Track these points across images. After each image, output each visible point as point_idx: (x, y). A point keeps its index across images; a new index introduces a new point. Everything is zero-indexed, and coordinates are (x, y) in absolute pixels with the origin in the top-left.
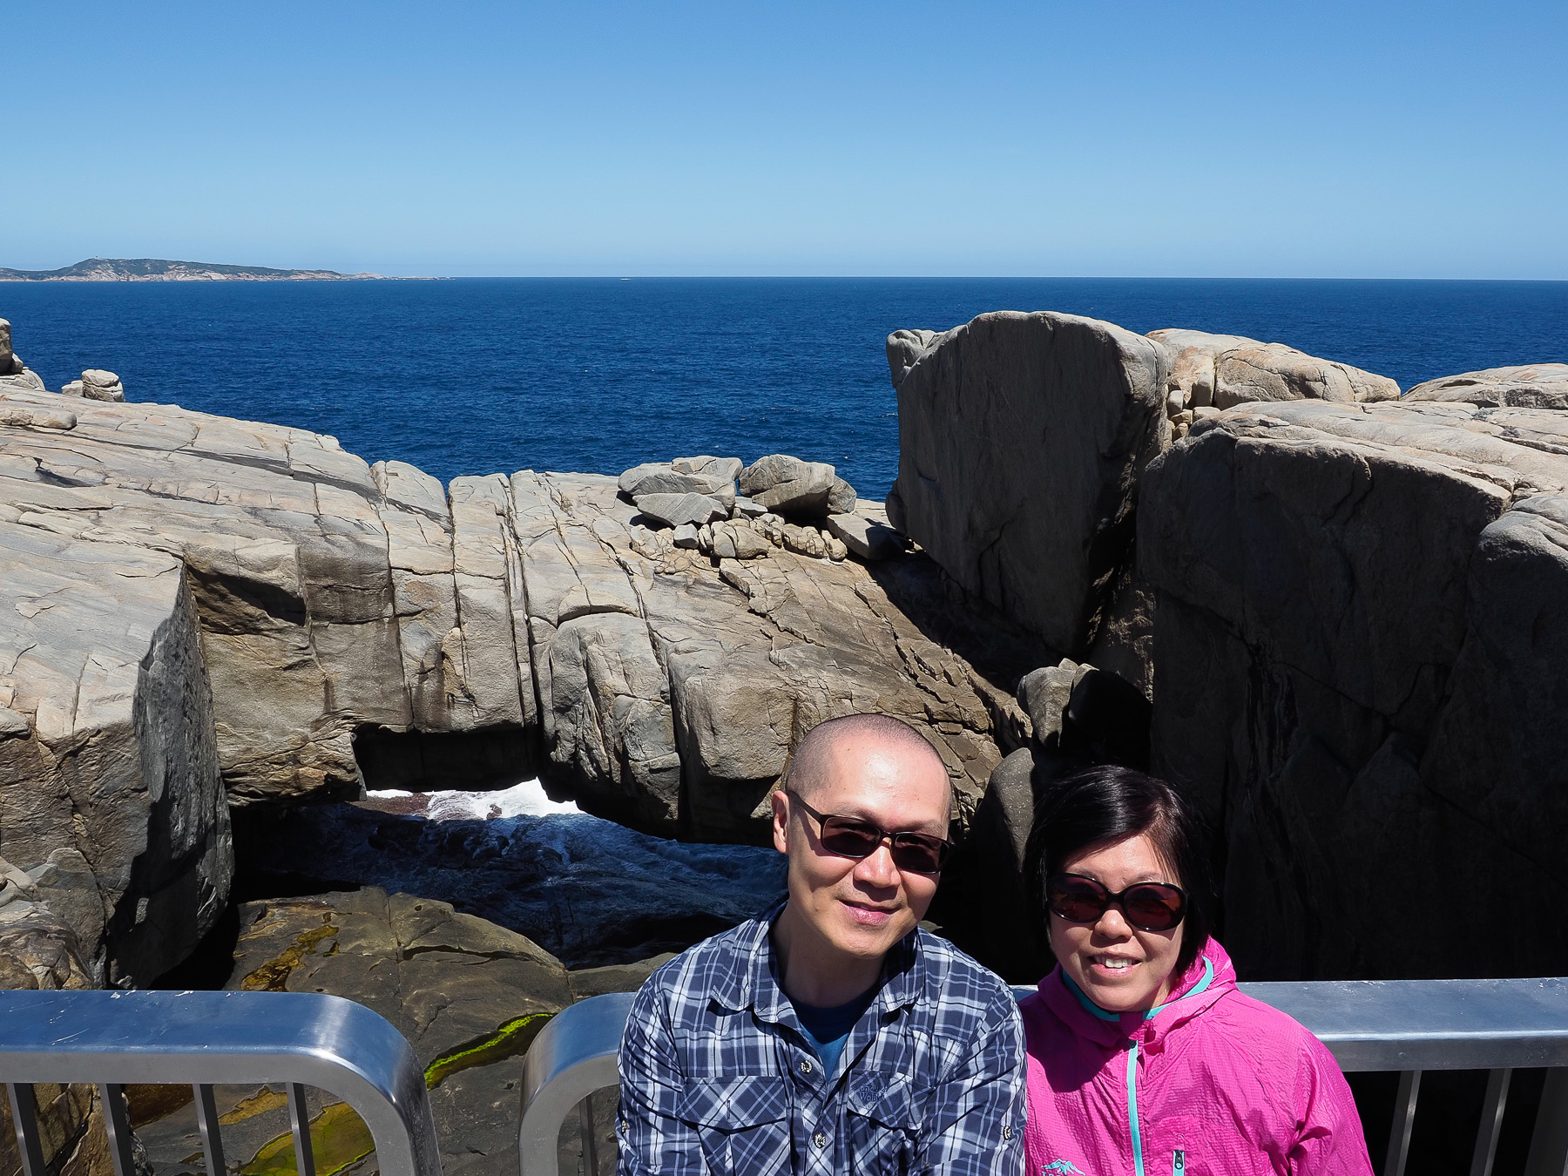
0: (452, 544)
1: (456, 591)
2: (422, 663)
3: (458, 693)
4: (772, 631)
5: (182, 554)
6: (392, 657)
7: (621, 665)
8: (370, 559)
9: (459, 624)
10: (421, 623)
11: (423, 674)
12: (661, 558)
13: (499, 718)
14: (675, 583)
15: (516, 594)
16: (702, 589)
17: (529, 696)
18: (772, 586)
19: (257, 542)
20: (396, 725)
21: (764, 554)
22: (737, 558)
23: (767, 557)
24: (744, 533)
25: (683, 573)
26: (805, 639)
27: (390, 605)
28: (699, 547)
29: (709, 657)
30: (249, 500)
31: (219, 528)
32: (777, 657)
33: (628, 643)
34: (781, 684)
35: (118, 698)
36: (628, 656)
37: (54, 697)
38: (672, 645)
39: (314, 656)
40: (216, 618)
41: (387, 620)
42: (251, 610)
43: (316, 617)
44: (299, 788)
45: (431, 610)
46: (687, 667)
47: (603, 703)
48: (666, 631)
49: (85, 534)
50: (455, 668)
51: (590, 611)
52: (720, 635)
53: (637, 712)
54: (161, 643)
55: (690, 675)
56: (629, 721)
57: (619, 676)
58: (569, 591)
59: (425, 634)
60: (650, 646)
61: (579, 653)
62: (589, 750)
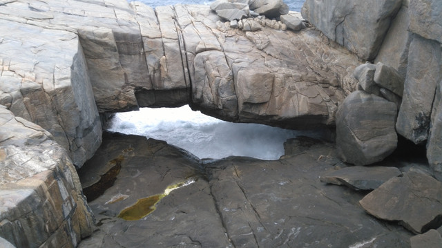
1: (163, 44)
3: (166, 77)
4: (264, 55)
5: (77, 33)
7: (217, 67)
8: (135, 33)
9: (165, 55)
10: (153, 54)
11: (155, 71)
13: (179, 85)
15: (182, 44)
17: (187, 78)
19: (99, 28)
20: (147, 87)
22: (251, 31)
26: (275, 58)
27: (143, 49)
29: (245, 64)
32: (267, 63)
33: (219, 60)
34: (269, 72)
35: (66, 79)
36: (219, 64)
37: (47, 78)
38: (232, 60)
39: (120, 66)
40: (89, 54)
41: (142, 54)
42: (100, 51)
43: (120, 52)
44: (119, 107)
45: (155, 50)
46: (238, 67)
47: (211, 79)
48: (231, 56)
49: (47, 27)
50: (164, 69)
51: (206, 50)
52: (248, 57)
53: (223, 82)
54: (76, 61)
55: (239, 70)
56: (220, 85)
57: (216, 71)
58: (198, 43)
59: (154, 58)
60: (225, 61)
61: (203, 64)
62: (207, 94)
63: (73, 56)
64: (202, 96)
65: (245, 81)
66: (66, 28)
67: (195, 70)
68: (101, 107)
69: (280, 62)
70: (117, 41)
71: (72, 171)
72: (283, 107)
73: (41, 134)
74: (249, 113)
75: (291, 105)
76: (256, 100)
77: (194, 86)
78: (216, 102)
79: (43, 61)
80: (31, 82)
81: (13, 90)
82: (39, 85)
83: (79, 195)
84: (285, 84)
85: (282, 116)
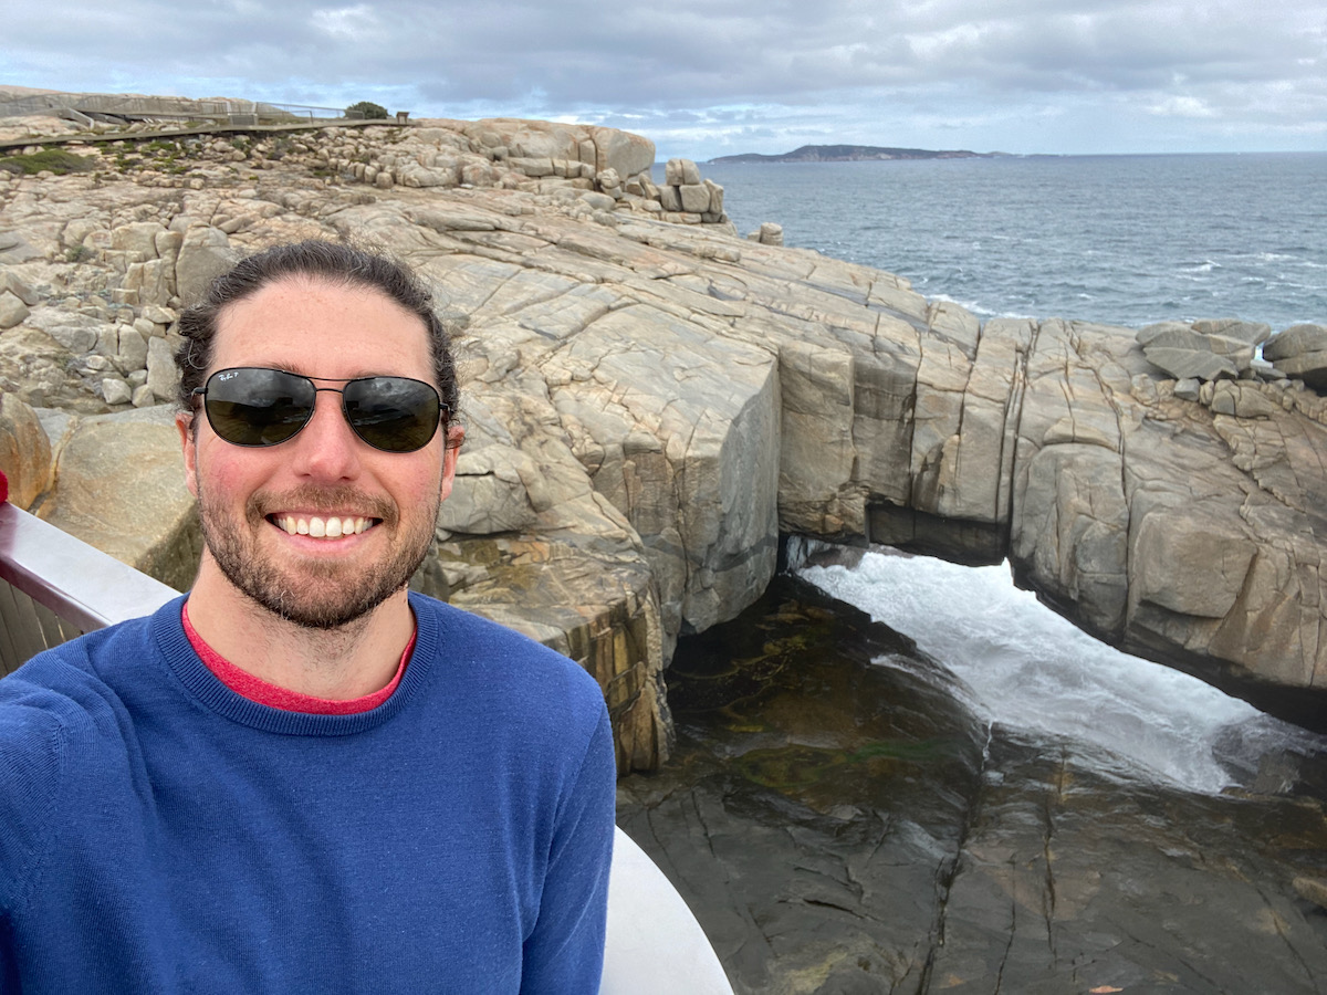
0: (971, 371)
1: (963, 406)
2: (926, 459)
3: (948, 486)
4: (1250, 488)
5: (777, 353)
6: (903, 449)
7: (1088, 490)
8: (902, 372)
9: (959, 433)
11: (925, 467)
12: (1156, 406)
13: (975, 512)
14: (1162, 429)
15: (1012, 417)
16: (1188, 438)
17: (1003, 500)
18: (1266, 447)
19: (827, 350)
20: (897, 498)
21: (1267, 417)
22: (1234, 416)
23: (1268, 419)
24: (1250, 394)
25: (1174, 422)
26: (1284, 502)
27: (911, 411)
28: (1197, 400)
29: (1173, 499)
30: (831, 320)
31: (805, 338)
32: (1247, 511)
33: (1100, 473)
34: (1243, 538)
35: (714, 441)
36: (1098, 484)
37: (680, 433)
38: (1139, 481)
39: (850, 438)
40: (792, 400)
41: (906, 421)
42: (814, 398)
43: (857, 409)
44: (824, 528)
45: (940, 419)
46: (1150, 503)
47: (1065, 517)
48: (1138, 468)
49: (724, 332)
50: (949, 466)
51: (1073, 440)
52: (1193, 481)
53: (1093, 531)
54: (749, 410)
55: (1149, 511)
56: (1084, 537)
57: (1084, 498)
58: (1057, 421)
59: (933, 436)
60: (1119, 479)
61: (1052, 473)
62: (1046, 553)
63: (747, 399)
64: (1032, 555)
65: (1159, 542)
66: (759, 339)
67: (1030, 486)
68: (786, 519)
69: (1296, 518)
70: (858, 384)
71: (650, 624)
72: (1266, 646)
73: (624, 536)
74: (1155, 633)
75: (1293, 647)
76: (1180, 604)
77: (1016, 525)
78: (1064, 579)
79: (686, 399)
80: (647, 433)
81: (611, 441)
82: (659, 442)
83: (650, 678)
84: (1287, 582)
85: (1255, 671)
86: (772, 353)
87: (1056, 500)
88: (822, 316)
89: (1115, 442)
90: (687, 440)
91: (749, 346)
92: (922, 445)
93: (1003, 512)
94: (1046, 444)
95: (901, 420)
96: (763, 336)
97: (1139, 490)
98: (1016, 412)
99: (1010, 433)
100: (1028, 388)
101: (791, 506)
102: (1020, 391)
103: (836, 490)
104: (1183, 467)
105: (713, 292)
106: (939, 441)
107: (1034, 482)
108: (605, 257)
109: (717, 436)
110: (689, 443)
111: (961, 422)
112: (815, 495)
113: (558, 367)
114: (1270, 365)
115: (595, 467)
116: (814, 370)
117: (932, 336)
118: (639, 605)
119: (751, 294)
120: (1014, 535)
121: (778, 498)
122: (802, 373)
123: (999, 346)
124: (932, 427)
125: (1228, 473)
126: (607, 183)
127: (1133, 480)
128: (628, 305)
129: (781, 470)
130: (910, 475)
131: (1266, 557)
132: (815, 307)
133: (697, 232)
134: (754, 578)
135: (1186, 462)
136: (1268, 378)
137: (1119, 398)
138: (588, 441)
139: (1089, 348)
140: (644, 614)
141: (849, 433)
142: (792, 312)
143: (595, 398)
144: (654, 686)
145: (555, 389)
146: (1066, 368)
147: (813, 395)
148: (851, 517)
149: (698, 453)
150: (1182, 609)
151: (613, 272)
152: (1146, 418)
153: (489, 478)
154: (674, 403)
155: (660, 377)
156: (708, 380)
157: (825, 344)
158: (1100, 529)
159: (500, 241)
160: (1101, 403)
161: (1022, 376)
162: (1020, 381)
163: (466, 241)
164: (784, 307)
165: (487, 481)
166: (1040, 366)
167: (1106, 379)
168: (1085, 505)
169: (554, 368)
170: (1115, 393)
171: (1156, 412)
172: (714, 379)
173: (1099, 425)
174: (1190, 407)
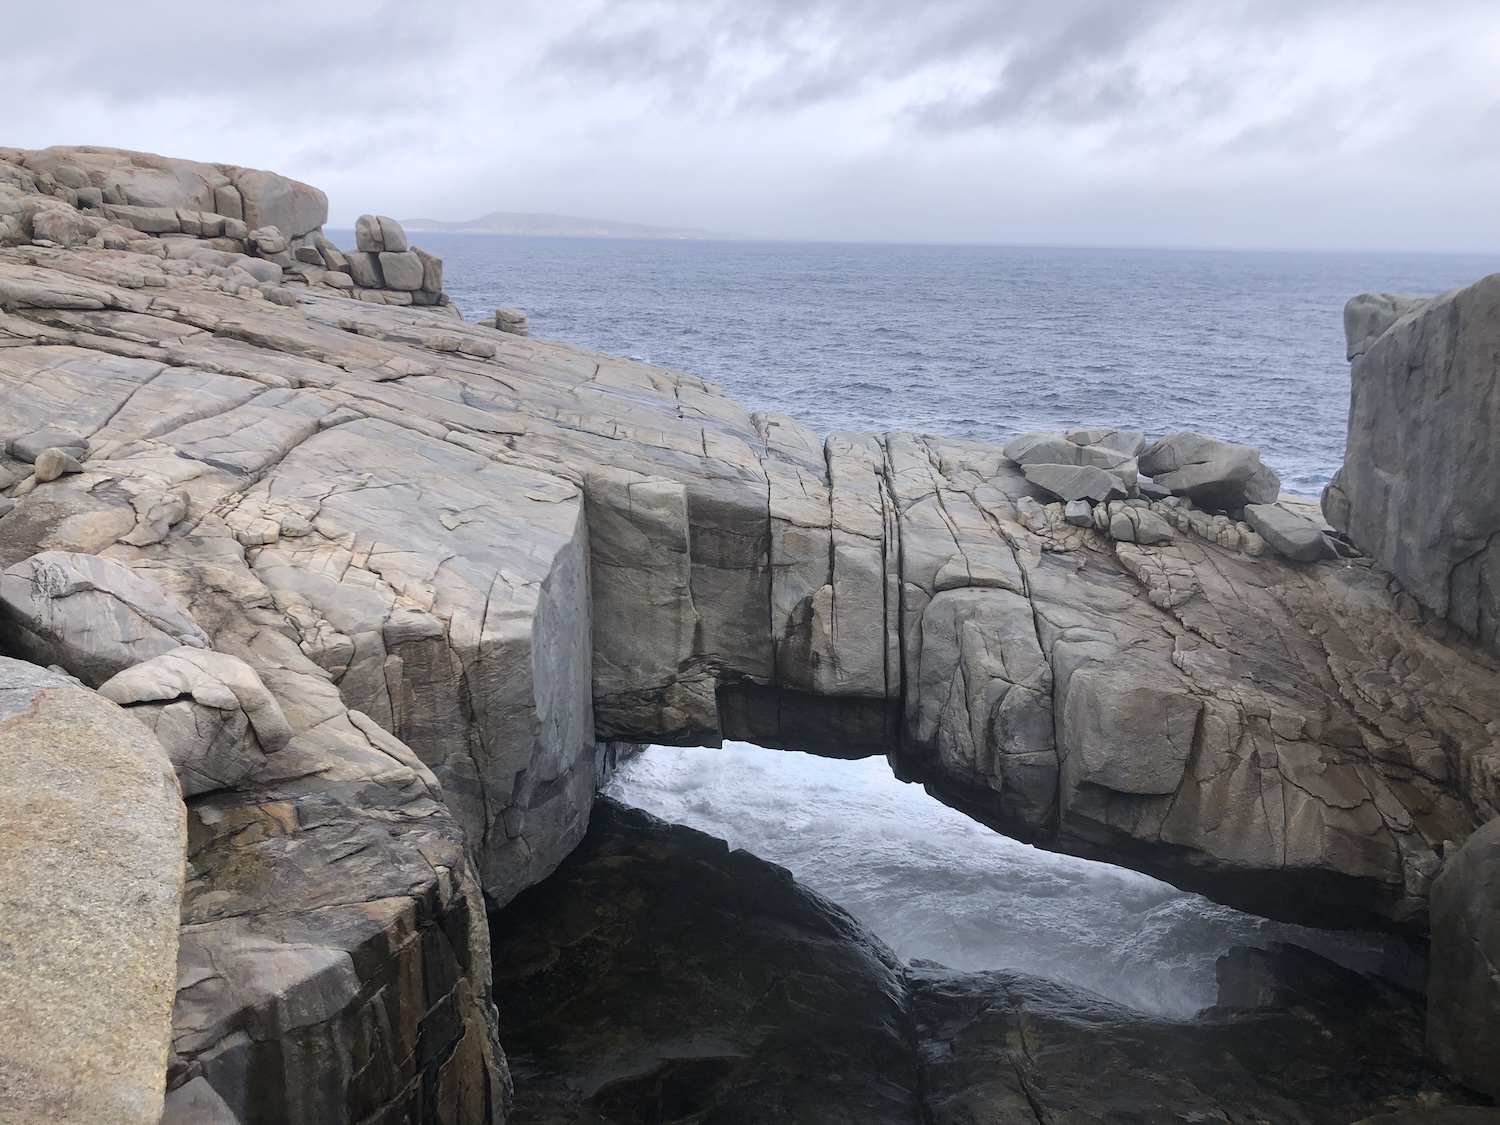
0: (831, 500)
1: (832, 546)
2: (791, 617)
3: (824, 653)
4: (1174, 628)
5: (582, 484)
6: (760, 606)
7: (998, 646)
8: (750, 504)
9: (830, 582)
11: (790, 627)
12: (1050, 535)
13: (861, 685)
14: (1065, 564)
15: (892, 557)
16: (1095, 574)
17: (894, 668)
18: (1178, 578)
19: (649, 478)
20: (757, 675)
21: (1168, 541)
22: (1136, 542)
23: (1171, 545)
24: (1146, 516)
25: (1074, 554)
26: (1213, 643)
27: (765, 556)
28: (1093, 526)
29: (1100, 649)
30: (643, 437)
31: (616, 463)
32: (1181, 658)
33: (1009, 623)
34: (1185, 691)
35: (521, 615)
36: (1008, 637)
37: (467, 607)
38: (1059, 631)
39: (689, 597)
40: (605, 549)
41: (761, 569)
42: (637, 545)
43: (695, 558)
44: (661, 727)
45: (805, 564)
46: (1076, 656)
47: (975, 684)
48: (1053, 614)
49: (500, 456)
50: (823, 626)
51: (970, 583)
52: (1115, 626)
53: (1013, 699)
54: (560, 567)
55: (1078, 666)
56: (1003, 708)
57: (996, 657)
58: (948, 560)
59: (797, 588)
60: (1033, 629)
61: (953, 627)
62: (954, 732)
63: (557, 551)
64: (936, 735)
65: (1094, 706)
66: (553, 466)
67: (925, 645)
68: (605, 718)
69: (1231, 661)
70: (695, 524)
71: (474, 913)
72: (1227, 823)
73: (411, 777)
74: (1096, 821)
75: (1258, 821)
76: (1125, 781)
77: (912, 697)
78: (981, 766)
79: (466, 556)
80: (419, 611)
81: (362, 627)
82: (440, 624)
83: (477, 1001)
84: (1240, 742)
85: (1218, 856)
86: (575, 484)
87: (962, 662)
88: (630, 433)
89: (1018, 583)
90: (480, 618)
91: (542, 475)
92: (785, 602)
93: (894, 684)
94: (937, 589)
95: (754, 569)
96: (557, 460)
97: (1059, 642)
98: (896, 551)
99: (893, 579)
100: (904, 520)
101: (611, 699)
102: (895, 523)
103: (674, 670)
104: (1099, 609)
105: (466, 400)
106: (805, 594)
107: (930, 640)
108: (296, 349)
109: (524, 608)
110: (484, 622)
111: (832, 567)
112: (646, 680)
113: (254, 514)
114: (1150, 480)
115: (340, 668)
116: (636, 507)
117: (772, 456)
118: (456, 886)
119: (526, 402)
120: (909, 712)
121: (593, 689)
122: (619, 511)
123: (856, 467)
124: (795, 576)
125: (1148, 613)
126: (268, 246)
127: (1049, 631)
128: (349, 419)
129: (594, 649)
130: (774, 642)
131: (1213, 713)
132: (617, 419)
133: (419, 317)
134: (576, 812)
135: (1102, 602)
136: (1156, 497)
137: (1009, 527)
138: (326, 630)
139: (955, 467)
140: (464, 899)
141: (688, 589)
142: (588, 426)
143: (323, 563)
144: (483, 1012)
145: (256, 551)
146: (938, 492)
147: (634, 540)
148: (699, 707)
149: (499, 636)
150: (1130, 788)
151: (313, 370)
152: (1044, 550)
153: (184, 706)
154: (450, 562)
155: (421, 525)
156: (493, 525)
157: (645, 470)
158: (1020, 694)
159: (117, 325)
160: (989, 535)
161: (892, 505)
162: (891, 511)
163: (56, 324)
164: (575, 421)
165: (180, 711)
166: (908, 491)
167: (987, 506)
168: (996, 665)
169: (249, 518)
170: (1002, 521)
171: (1051, 542)
172: (502, 525)
173: (994, 563)
174: (1087, 535)
